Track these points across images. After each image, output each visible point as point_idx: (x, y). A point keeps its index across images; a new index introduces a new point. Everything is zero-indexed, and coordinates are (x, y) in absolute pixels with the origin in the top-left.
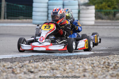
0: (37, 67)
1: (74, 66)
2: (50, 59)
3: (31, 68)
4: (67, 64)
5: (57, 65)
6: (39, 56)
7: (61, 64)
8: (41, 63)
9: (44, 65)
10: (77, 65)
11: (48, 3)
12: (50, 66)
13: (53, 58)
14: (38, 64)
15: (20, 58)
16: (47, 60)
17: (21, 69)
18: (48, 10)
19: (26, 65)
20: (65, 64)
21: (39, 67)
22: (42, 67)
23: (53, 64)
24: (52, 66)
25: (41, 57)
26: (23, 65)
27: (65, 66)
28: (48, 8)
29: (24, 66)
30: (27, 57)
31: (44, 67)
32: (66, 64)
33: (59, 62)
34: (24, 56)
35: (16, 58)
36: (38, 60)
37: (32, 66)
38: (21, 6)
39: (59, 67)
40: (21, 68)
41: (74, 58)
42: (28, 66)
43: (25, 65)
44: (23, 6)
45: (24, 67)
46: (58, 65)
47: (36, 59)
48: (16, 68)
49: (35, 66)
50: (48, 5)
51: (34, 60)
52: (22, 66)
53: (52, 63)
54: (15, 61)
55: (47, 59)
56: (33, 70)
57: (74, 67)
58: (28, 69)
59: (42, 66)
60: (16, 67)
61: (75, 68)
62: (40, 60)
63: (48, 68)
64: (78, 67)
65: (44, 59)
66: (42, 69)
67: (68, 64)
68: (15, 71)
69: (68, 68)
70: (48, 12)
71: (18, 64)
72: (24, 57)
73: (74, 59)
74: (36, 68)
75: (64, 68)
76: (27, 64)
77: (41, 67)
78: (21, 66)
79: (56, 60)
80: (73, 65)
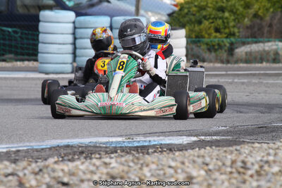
0: (76, 171)
1: (162, 169)
2: (99, 154)
3: (61, 174)
4: (144, 165)
5: (121, 168)
6: (72, 146)
7: (131, 164)
8: (83, 163)
9: (92, 168)
10: (170, 167)
11: (74, 23)
12: (105, 171)
13: (107, 153)
14: (77, 166)
15: (27, 151)
16: (93, 156)
17: (38, 177)
18: (75, 39)
19: (49, 169)
20: (139, 166)
21: (81, 173)
22: (86, 172)
23: (112, 166)
24: (109, 170)
25: (75, 150)
26: (41, 167)
27: (141, 169)
28: (74, 34)
29: (45, 170)
30: (42, 149)
31: (93, 173)
32: (142, 165)
33: (126, 161)
34: (35, 147)
35: (18, 151)
36: (70, 157)
37: (63, 170)
38: (10, 30)
39: (127, 173)
40: (36, 174)
41: (155, 152)
42: (54, 171)
43: (47, 167)
44: (14, 29)
45: (44, 173)
46: (126, 168)
47: (65, 155)
48: (25, 175)
49: (69, 170)
50: (75, 28)
51: (62, 157)
52: (41, 170)
53: (110, 164)
54: (17, 158)
55: (91, 154)
56: (66, 180)
57: (162, 172)
58: (54, 178)
59: (87, 170)
60: (26, 171)
61: (165, 174)
62: (76, 157)
63: (102, 174)
64: (172, 171)
65: (84, 155)
66: (88, 176)
67: (147, 166)
68: (24, 181)
69: (148, 174)
70: (74, 44)
71: (29, 165)
72: (37, 150)
73: (156, 154)
74: (72, 174)
75: (139, 175)
76: (52, 166)
77: (84, 173)
78: (37, 170)
79: (112, 155)
80: (160, 167)
